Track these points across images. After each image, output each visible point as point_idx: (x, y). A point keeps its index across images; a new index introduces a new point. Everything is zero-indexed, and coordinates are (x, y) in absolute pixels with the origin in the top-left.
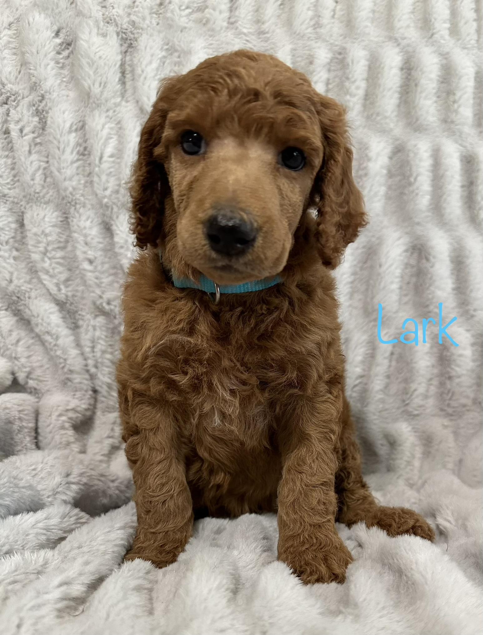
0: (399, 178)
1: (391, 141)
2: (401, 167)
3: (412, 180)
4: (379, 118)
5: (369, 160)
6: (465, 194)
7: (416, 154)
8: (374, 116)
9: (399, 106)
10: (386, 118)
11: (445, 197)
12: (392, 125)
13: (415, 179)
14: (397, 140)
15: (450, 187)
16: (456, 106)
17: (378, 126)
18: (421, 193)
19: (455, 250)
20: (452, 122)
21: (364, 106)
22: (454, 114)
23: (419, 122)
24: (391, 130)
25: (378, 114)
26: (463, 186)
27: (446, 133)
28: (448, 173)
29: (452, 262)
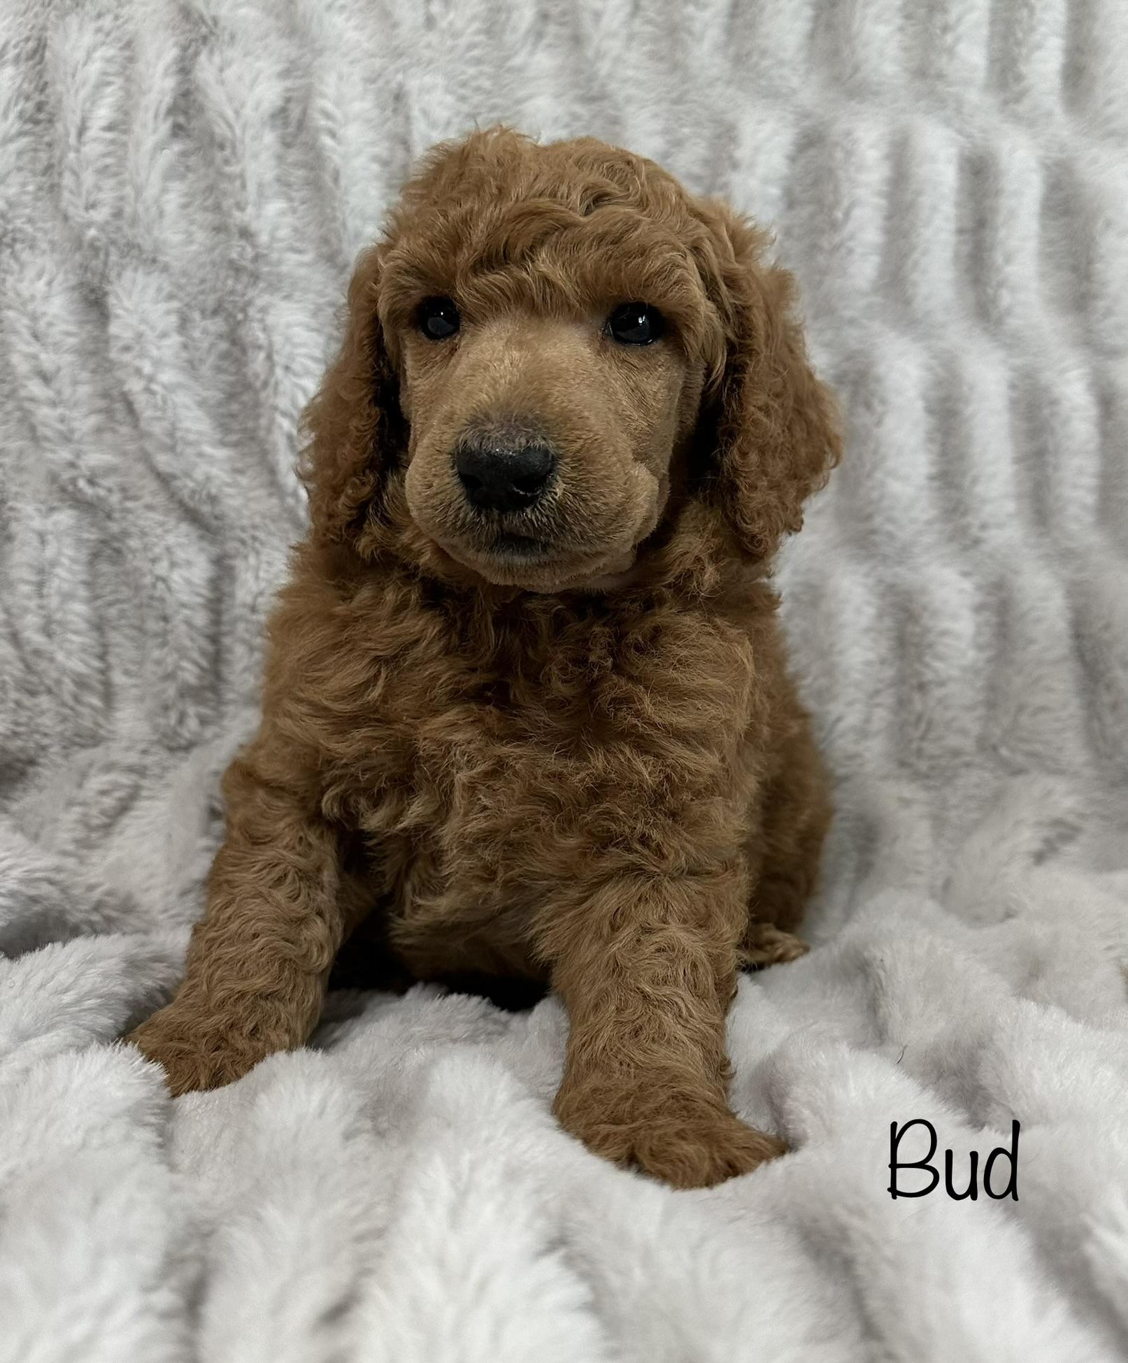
0: (809, 209)
1: (791, 117)
2: (816, 183)
3: (839, 215)
4: (765, 63)
5: (735, 166)
6: (966, 249)
7: (849, 154)
8: (755, 59)
9: (812, 36)
10: (781, 63)
11: (915, 256)
12: (795, 82)
13: (847, 214)
14: (806, 115)
15: (927, 233)
16: (949, 38)
17: (763, 83)
18: (859, 250)
19: (939, 383)
20: (940, 76)
21: (730, 31)
22: (944, 59)
23: (859, 76)
24: (794, 92)
25: (764, 53)
26: (960, 231)
27: (922, 104)
28: (925, 201)
29: (930, 411)
